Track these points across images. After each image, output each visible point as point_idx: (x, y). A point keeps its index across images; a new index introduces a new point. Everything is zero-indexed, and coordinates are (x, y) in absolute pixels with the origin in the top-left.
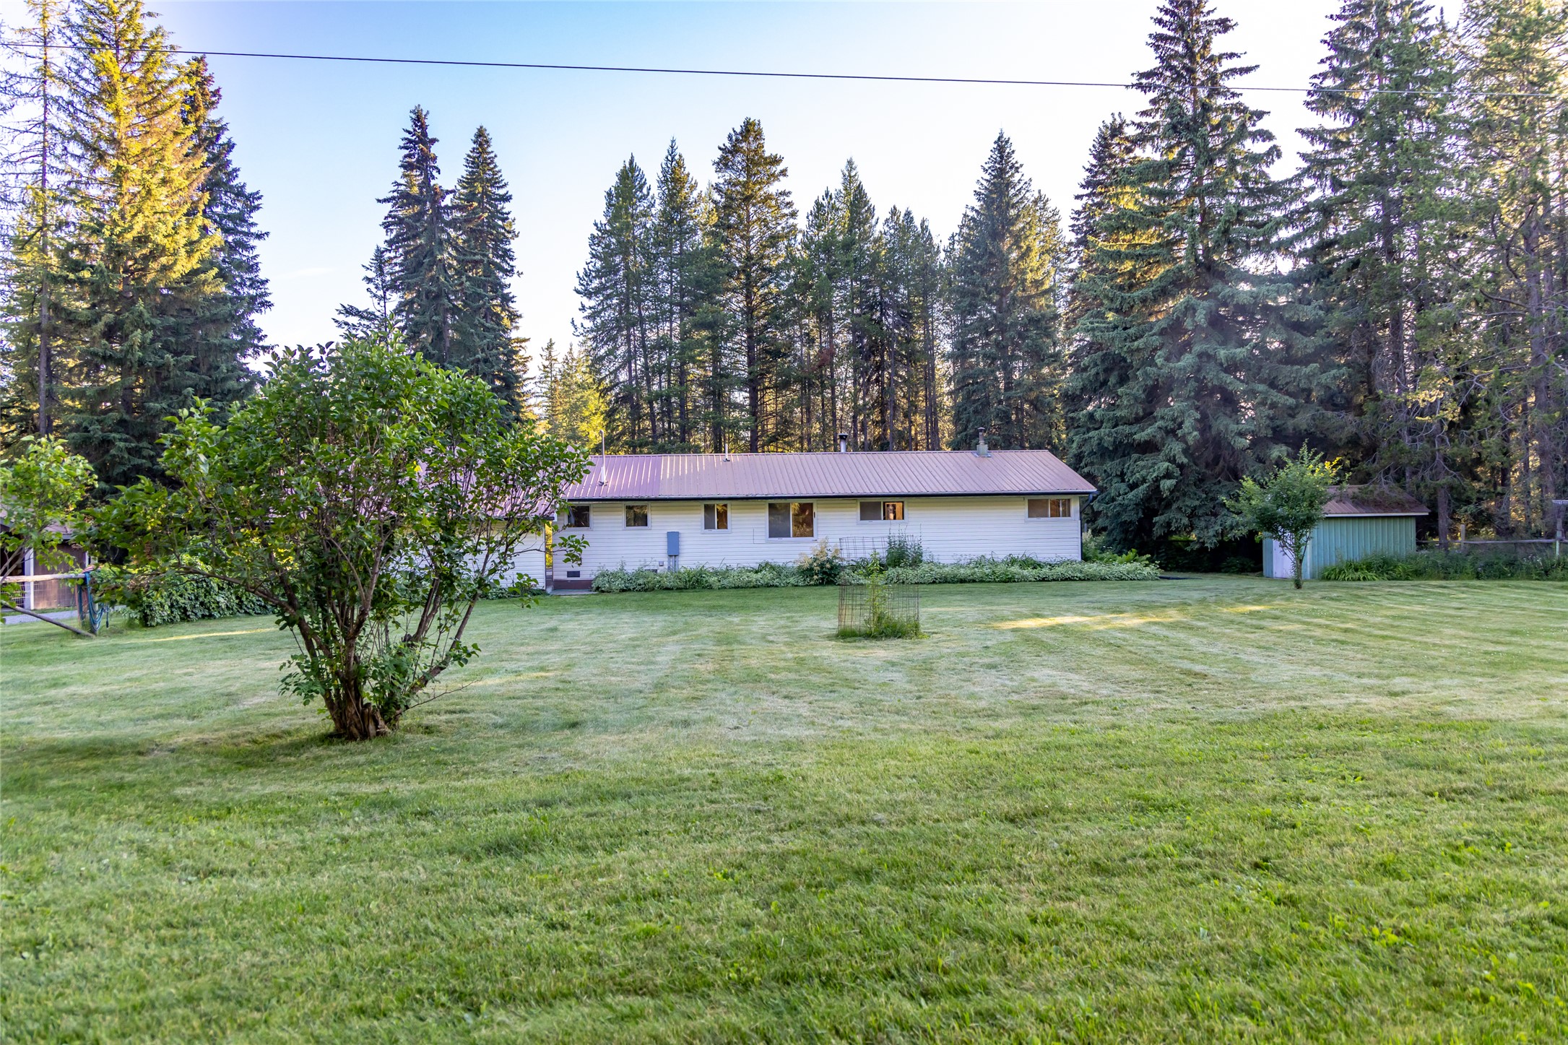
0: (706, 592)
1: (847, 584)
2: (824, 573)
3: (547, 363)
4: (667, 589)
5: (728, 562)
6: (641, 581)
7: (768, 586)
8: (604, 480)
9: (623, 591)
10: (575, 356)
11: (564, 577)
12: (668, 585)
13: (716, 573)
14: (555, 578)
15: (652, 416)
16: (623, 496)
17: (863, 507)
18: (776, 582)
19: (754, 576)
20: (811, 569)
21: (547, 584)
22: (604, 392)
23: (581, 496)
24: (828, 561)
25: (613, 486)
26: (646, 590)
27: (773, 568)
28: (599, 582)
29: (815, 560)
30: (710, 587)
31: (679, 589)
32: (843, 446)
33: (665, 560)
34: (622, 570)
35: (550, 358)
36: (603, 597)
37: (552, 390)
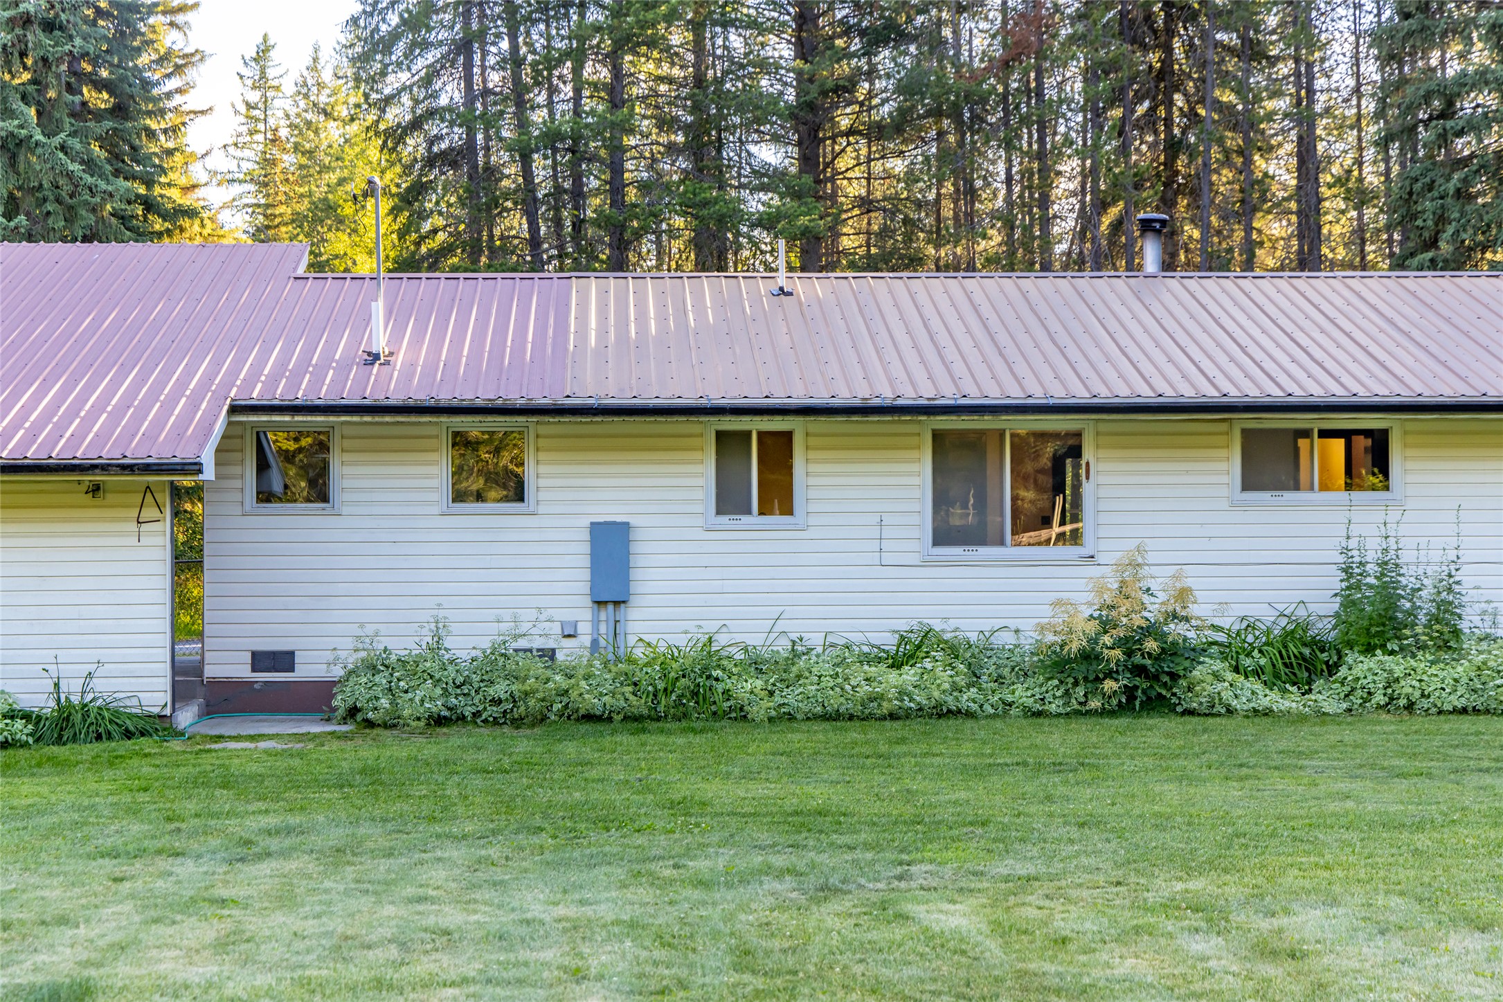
0: (731, 735)
1: (1217, 710)
2: (1140, 670)
3: (254, 97)
4: (589, 718)
5: (795, 628)
6: (500, 689)
7: (942, 713)
8: (380, 344)
9: (438, 721)
10: (327, 76)
11: (241, 670)
12: (592, 703)
13: (756, 665)
14: (210, 672)
15: (528, 200)
16: (445, 396)
17: (1253, 444)
18: (968, 699)
19: (893, 679)
20: (1089, 656)
21: (180, 694)
22: (394, 137)
23: (302, 395)
24: (1150, 630)
25: (411, 366)
26: (517, 723)
27: (953, 650)
28: (356, 692)
29: (1106, 625)
30: (740, 715)
31: (634, 720)
32: (1151, 253)
33: (582, 614)
34: (436, 648)
35: (262, 82)
36: (366, 751)
37: (268, 162)
